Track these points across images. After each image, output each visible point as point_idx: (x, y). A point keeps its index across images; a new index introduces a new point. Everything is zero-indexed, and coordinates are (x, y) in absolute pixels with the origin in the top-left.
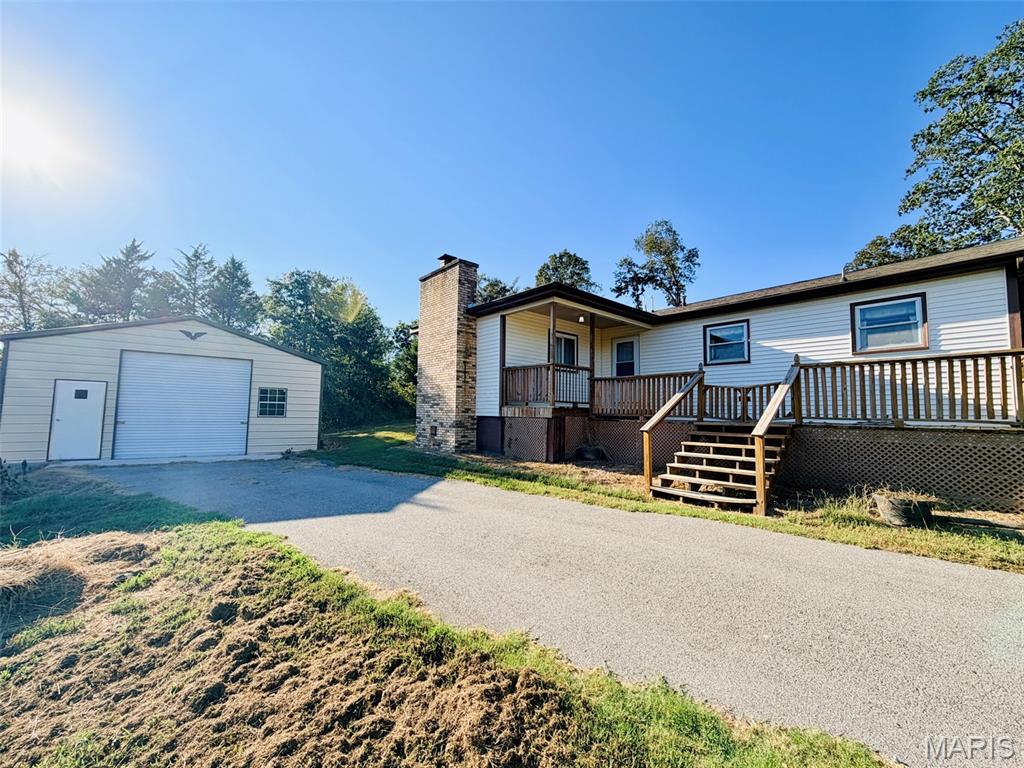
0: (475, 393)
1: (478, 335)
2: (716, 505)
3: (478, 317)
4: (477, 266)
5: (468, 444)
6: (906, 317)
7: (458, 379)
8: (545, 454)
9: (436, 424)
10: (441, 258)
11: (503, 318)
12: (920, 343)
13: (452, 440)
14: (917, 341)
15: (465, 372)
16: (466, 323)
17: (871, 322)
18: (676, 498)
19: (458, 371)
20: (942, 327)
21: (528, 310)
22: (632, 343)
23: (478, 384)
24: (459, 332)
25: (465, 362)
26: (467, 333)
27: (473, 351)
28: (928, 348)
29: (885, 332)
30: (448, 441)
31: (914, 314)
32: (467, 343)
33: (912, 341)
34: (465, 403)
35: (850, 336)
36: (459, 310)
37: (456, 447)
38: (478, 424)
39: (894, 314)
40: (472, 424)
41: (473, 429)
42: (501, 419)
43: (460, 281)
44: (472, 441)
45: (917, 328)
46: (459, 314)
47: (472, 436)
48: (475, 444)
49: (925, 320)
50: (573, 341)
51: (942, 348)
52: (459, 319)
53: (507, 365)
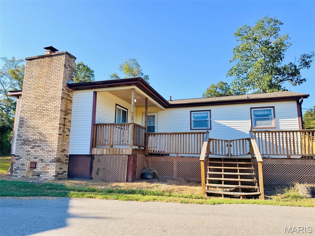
0: (69, 139)
1: (73, 101)
2: (241, 197)
3: (74, 90)
4: (75, 59)
5: (62, 174)
6: (268, 115)
7: (60, 129)
8: (126, 177)
9: (36, 160)
10: (47, 48)
11: (95, 93)
12: (273, 126)
13: (52, 171)
14: (272, 125)
15: (64, 125)
16: (66, 92)
17: (256, 116)
18: (220, 195)
19: (60, 124)
20: (280, 120)
21: (108, 91)
22: (154, 116)
23: (72, 133)
24: (62, 98)
25: (64, 118)
26: (67, 99)
27: (70, 112)
28: (276, 128)
29: (262, 120)
30: (48, 172)
31: (271, 114)
32: (67, 106)
33: (270, 125)
34: (62, 145)
35: (250, 121)
36: (63, 84)
37: (55, 176)
38: (69, 160)
39: (264, 114)
40: (66, 160)
41: (66, 163)
42: (91, 156)
43: (65, 65)
44: (65, 172)
45: (272, 120)
46: (63, 86)
47: (65, 168)
48: (66, 173)
49: (275, 117)
50: (126, 112)
51: (280, 128)
52: (63, 89)
53: (97, 122)
